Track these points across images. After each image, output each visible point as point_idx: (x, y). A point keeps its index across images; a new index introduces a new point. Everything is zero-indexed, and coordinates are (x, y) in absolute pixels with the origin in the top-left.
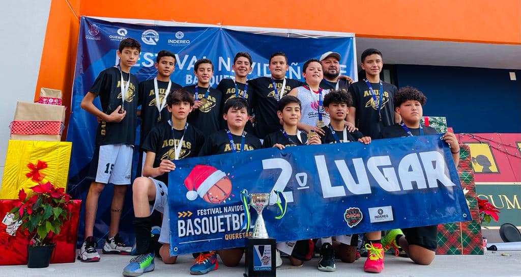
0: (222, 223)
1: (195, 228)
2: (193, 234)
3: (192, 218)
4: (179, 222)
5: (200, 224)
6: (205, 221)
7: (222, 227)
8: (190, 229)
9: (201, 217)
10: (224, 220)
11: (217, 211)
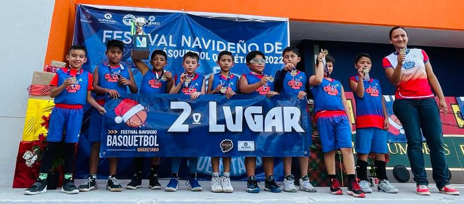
0: (137, 141)
1: (118, 141)
2: (116, 145)
3: (117, 135)
4: (108, 136)
5: (122, 140)
6: (125, 138)
7: (136, 143)
8: (115, 142)
9: (123, 135)
10: (138, 139)
11: (134, 132)
